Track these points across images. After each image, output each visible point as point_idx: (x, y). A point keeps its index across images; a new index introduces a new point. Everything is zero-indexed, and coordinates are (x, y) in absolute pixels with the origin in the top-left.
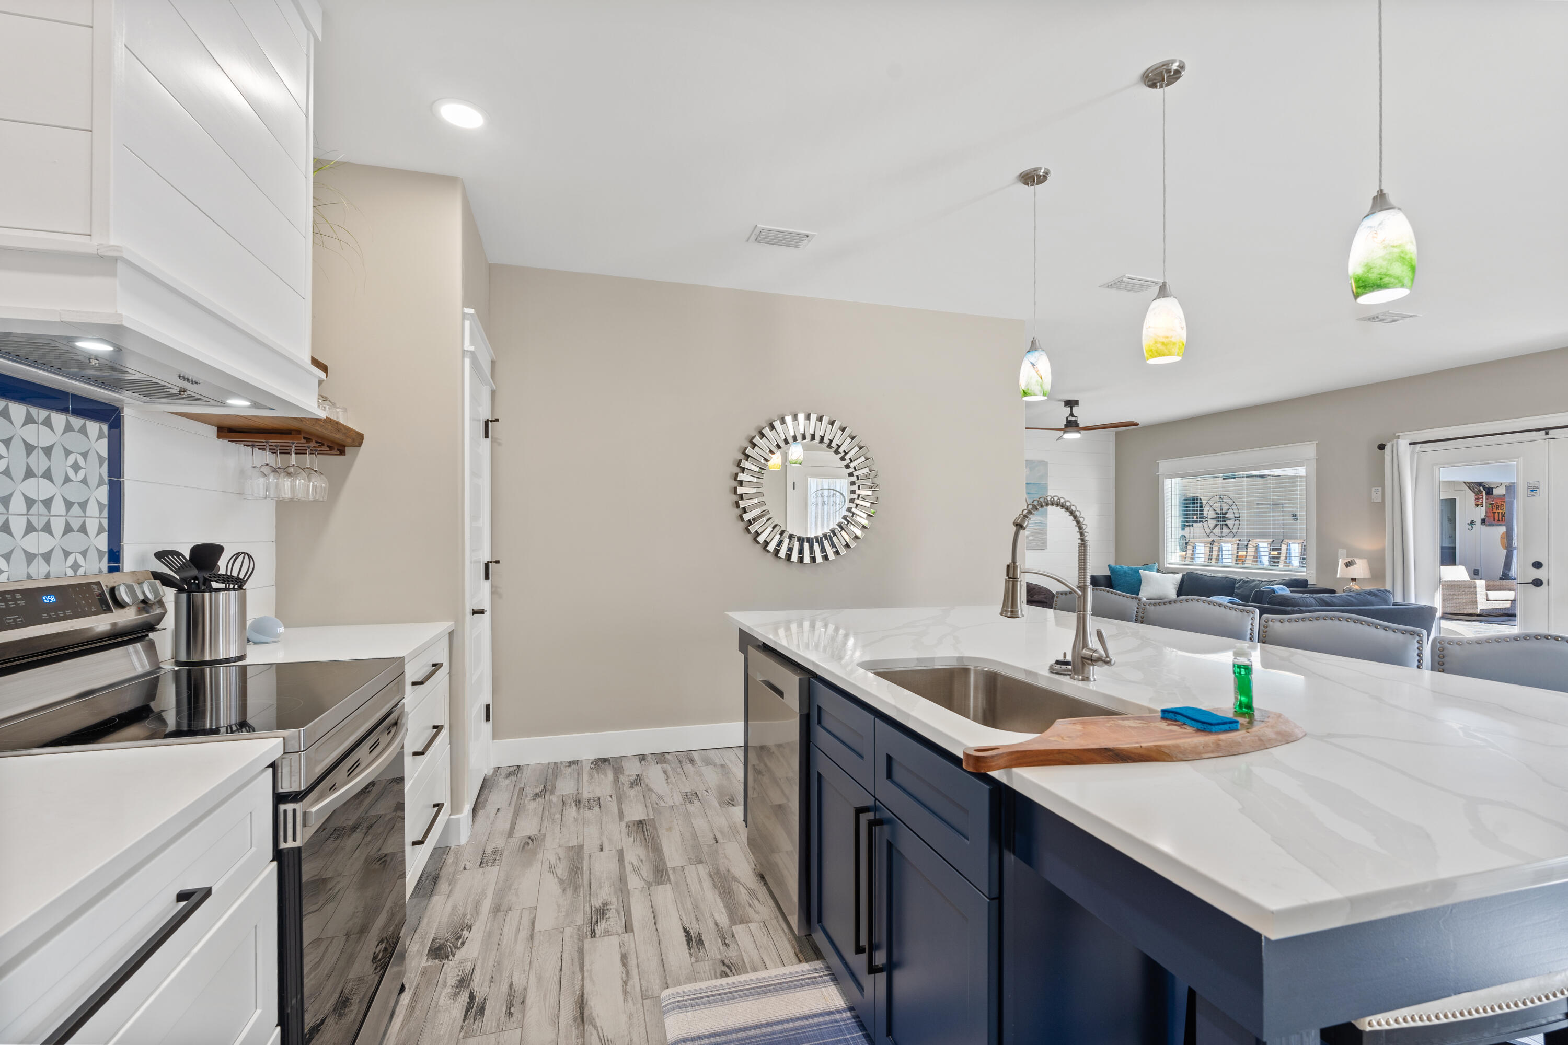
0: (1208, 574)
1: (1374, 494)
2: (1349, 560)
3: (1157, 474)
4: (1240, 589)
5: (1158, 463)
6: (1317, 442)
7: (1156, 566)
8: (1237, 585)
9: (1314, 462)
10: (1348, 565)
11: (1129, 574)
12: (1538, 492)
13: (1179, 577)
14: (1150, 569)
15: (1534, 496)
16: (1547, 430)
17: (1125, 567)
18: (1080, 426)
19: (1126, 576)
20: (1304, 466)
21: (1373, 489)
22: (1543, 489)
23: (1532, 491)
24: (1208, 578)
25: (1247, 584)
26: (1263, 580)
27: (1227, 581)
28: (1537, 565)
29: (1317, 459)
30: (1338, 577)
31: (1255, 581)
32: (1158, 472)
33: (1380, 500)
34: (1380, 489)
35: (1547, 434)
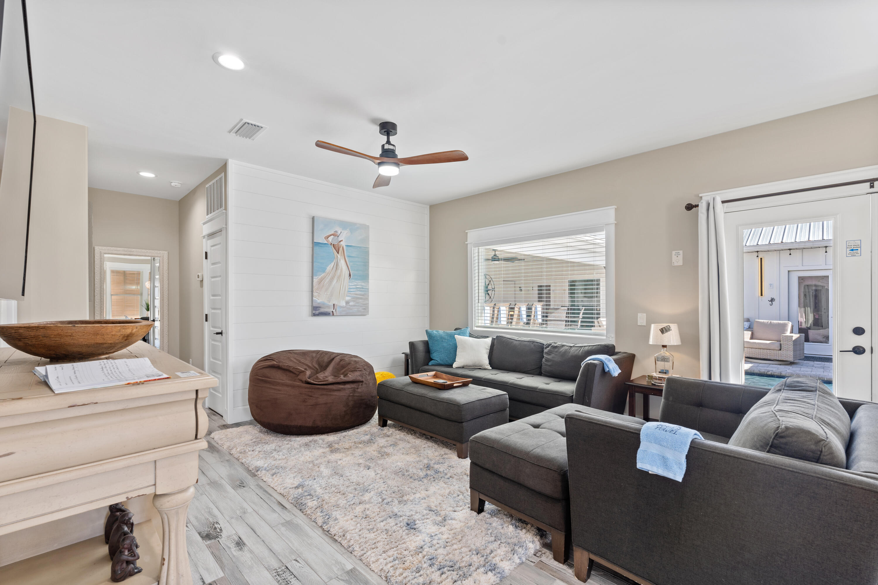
0: (516, 338)
1: (674, 258)
2: (664, 325)
3: (466, 243)
4: (550, 355)
5: (467, 233)
6: (616, 207)
7: (468, 331)
8: (546, 351)
9: (612, 228)
10: (663, 331)
11: (445, 339)
12: (859, 251)
13: (489, 341)
14: (463, 334)
15: (855, 256)
16: (872, 181)
17: (441, 332)
18: (399, 157)
19: (443, 341)
20: (604, 231)
21: (674, 252)
22: (865, 249)
23: (852, 250)
24: (517, 342)
25: (556, 350)
26: (572, 345)
27: (534, 345)
28: (859, 331)
29: (615, 224)
30: (651, 342)
31: (563, 346)
32: (467, 241)
33: (681, 263)
34: (681, 252)
35: (872, 187)
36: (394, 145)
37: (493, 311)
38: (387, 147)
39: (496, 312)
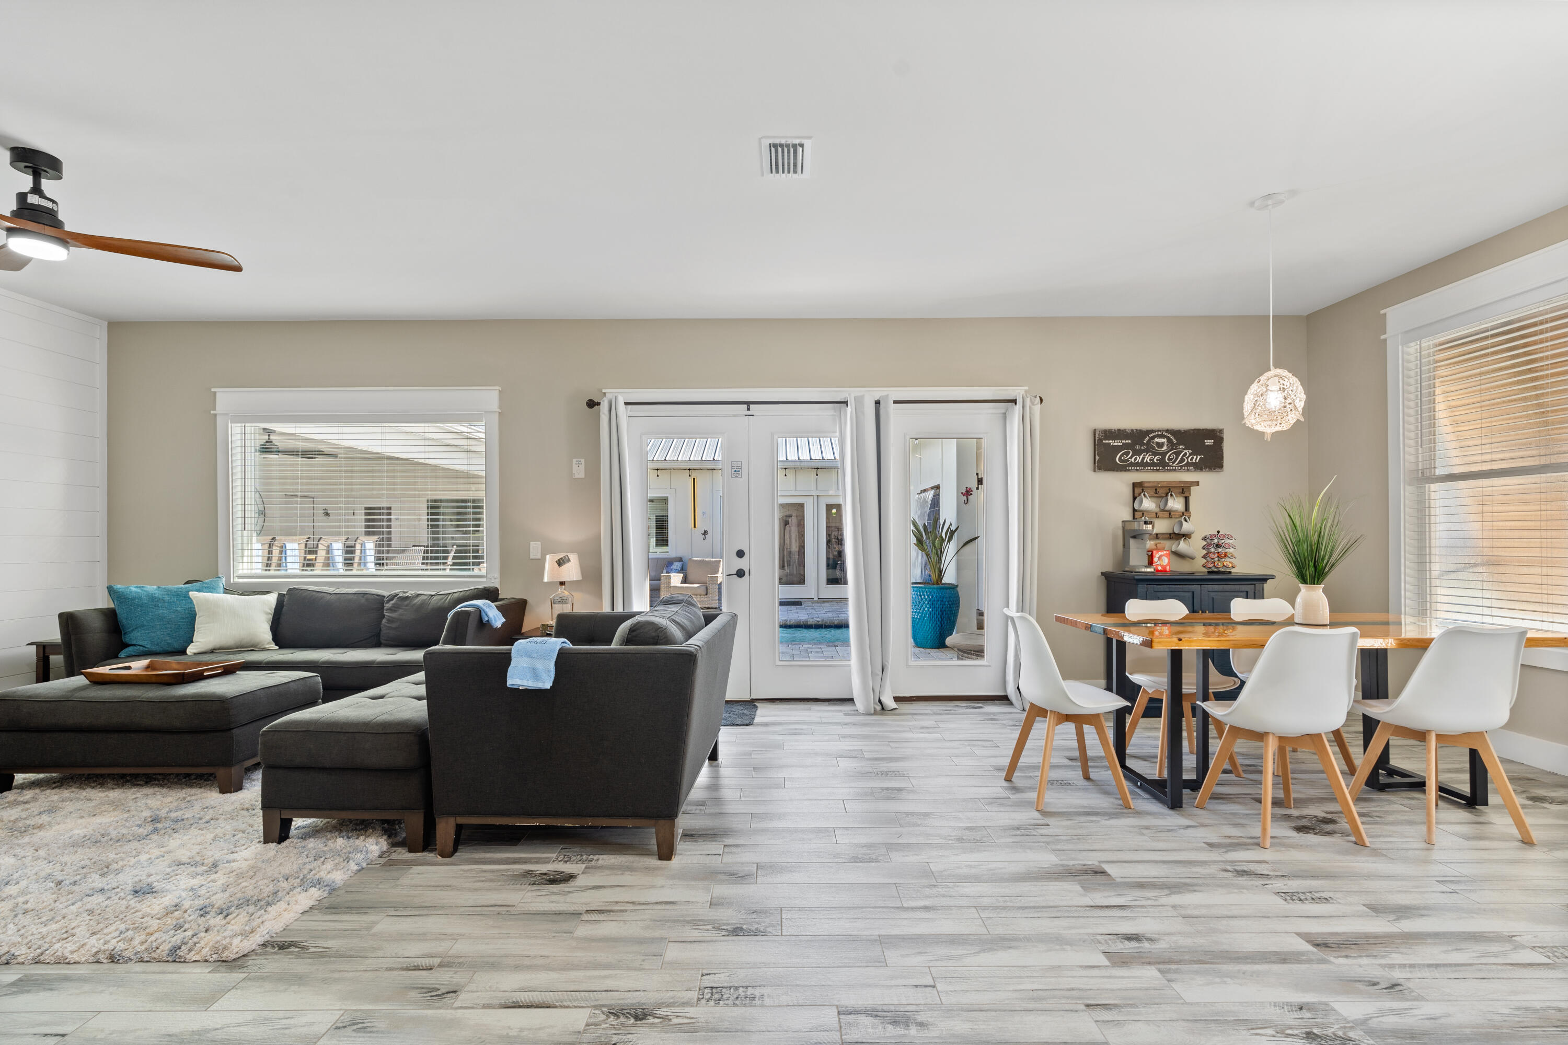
0: (330, 590)
1: (575, 467)
2: (562, 555)
3: (212, 412)
4: (395, 611)
5: (215, 393)
6: (500, 389)
7: (222, 583)
8: (387, 606)
9: (496, 418)
10: (560, 563)
11: (164, 601)
12: (740, 473)
13: (272, 599)
14: (211, 589)
15: (738, 477)
16: (748, 404)
17: (151, 588)
19: (157, 606)
20: (482, 421)
21: (574, 461)
22: (744, 471)
23: (735, 471)
24: (333, 597)
25: (406, 603)
26: (433, 593)
27: (367, 600)
28: (740, 554)
29: (499, 413)
30: (546, 580)
31: (418, 595)
32: (215, 409)
33: (582, 475)
34: (583, 461)
35: (748, 409)
36: (53, 202)
37: (270, 552)
38: (33, 199)
39: (276, 553)
